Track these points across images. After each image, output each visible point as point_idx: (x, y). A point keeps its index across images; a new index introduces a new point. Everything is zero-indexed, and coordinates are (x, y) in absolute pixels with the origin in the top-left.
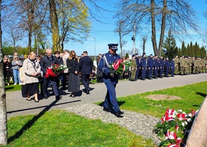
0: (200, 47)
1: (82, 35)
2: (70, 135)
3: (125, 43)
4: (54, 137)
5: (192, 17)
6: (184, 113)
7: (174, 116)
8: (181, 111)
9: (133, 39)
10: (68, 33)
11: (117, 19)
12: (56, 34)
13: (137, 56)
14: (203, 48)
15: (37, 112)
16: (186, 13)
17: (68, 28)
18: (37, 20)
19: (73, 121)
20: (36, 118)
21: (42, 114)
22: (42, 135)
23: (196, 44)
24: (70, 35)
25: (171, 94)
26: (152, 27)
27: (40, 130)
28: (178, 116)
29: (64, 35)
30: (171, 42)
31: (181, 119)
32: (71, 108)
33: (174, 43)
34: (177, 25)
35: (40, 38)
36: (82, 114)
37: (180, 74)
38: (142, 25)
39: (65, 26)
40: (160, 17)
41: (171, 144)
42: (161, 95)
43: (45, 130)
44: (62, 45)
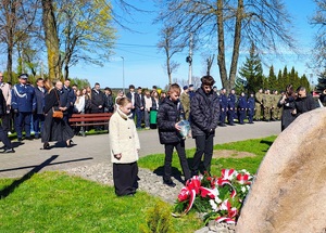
0: (300, 76)
1: (101, 52)
2: (69, 207)
3: (175, 66)
4: (44, 209)
5: (285, 24)
6: (248, 173)
7: (231, 178)
8: (244, 171)
9: (189, 60)
10: (76, 48)
11: (161, 26)
12: (54, 50)
13: (192, 89)
14: (304, 78)
15: (20, 174)
16: (275, 18)
17: (76, 39)
18: (22, 25)
19: (77, 187)
20: (17, 183)
21: (26, 177)
22: (25, 206)
23: (293, 70)
24: (79, 51)
25: (242, 150)
26: (220, 41)
27: (23, 199)
28: (238, 178)
29: (70, 51)
30: (255, 66)
31: (242, 182)
32: (75, 169)
33: (259, 69)
34: (260, 38)
35: (28, 55)
36: (93, 179)
37: (264, 120)
38: (203, 36)
39: (71, 36)
40: (231, 23)
41: (222, 216)
42: (225, 151)
43: (31, 199)
44: (67, 68)
